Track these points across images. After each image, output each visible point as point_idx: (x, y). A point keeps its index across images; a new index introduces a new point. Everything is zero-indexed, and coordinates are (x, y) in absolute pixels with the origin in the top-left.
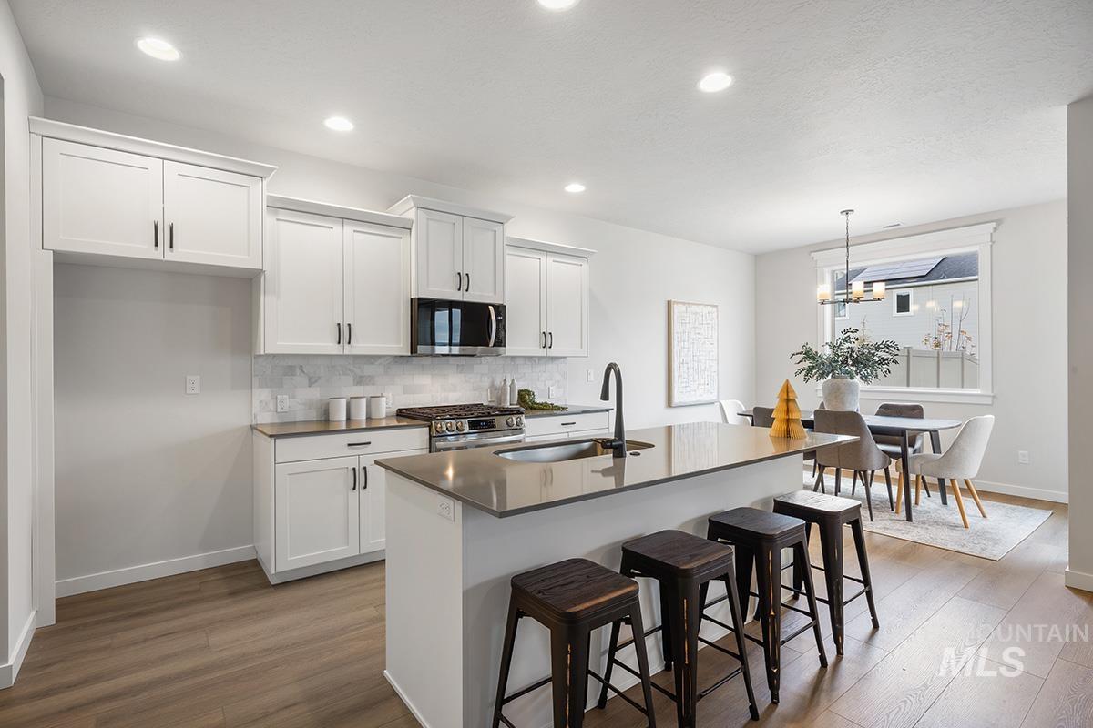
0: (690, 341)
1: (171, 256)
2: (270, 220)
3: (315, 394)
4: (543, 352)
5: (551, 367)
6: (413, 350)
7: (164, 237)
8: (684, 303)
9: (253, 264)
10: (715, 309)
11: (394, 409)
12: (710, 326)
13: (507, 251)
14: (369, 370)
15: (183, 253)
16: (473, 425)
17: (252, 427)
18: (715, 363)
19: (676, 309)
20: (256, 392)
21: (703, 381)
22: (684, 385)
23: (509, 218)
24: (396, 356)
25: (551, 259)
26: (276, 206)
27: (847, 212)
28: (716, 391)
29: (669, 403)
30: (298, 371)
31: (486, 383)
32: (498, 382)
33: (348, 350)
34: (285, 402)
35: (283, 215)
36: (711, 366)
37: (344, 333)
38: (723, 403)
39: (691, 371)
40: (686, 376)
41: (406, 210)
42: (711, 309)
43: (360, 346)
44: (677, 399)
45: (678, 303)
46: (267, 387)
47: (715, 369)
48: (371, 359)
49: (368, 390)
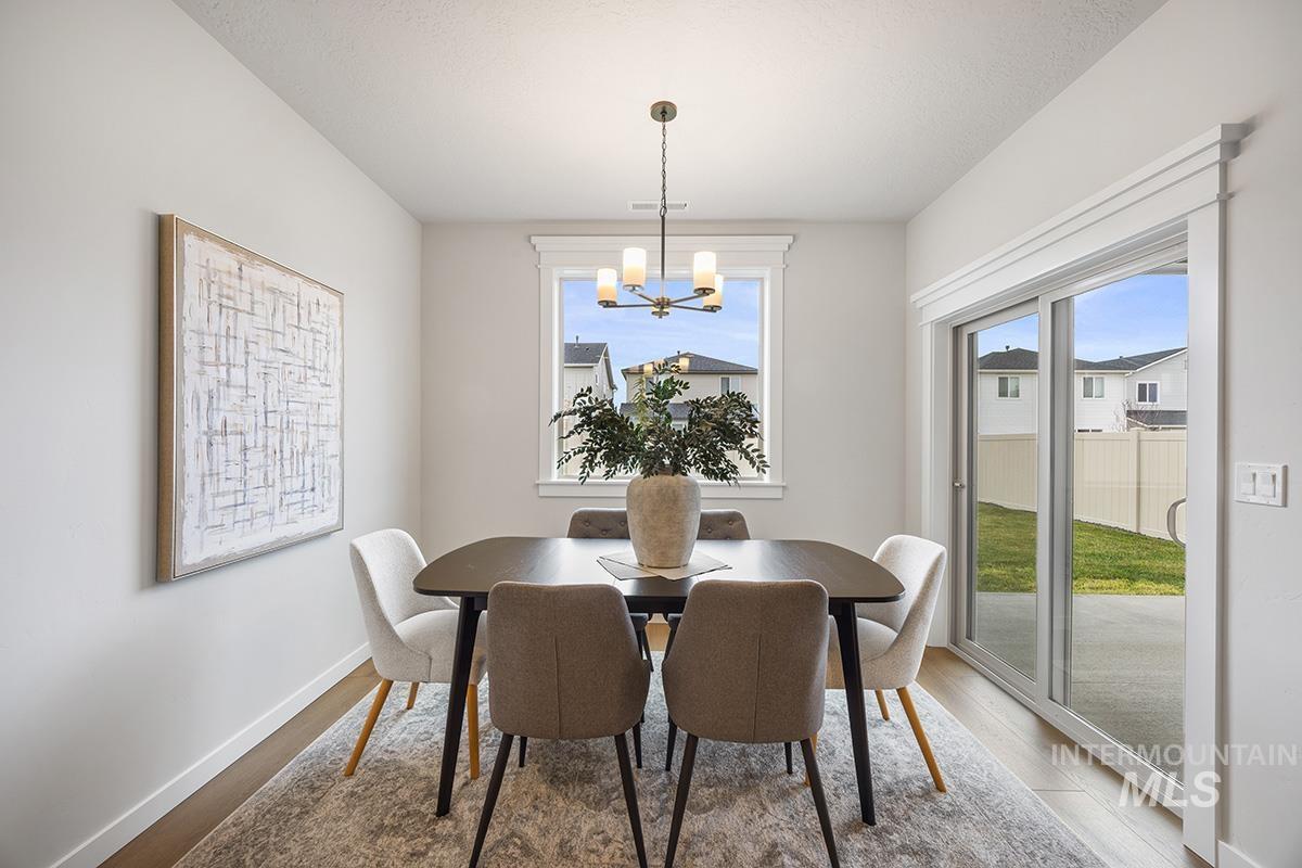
0: (254, 367)
8: (231, 247)
10: (335, 300)
12: (323, 338)
18: (334, 434)
19: (193, 255)
21: (297, 485)
22: (230, 500)
28: (336, 505)
29: (160, 566)
36: (322, 443)
38: (362, 544)
39: (255, 458)
40: (235, 471)
42: (325, 297)
44: (192, 548)
45: (202, 234)
47: (332, 447)
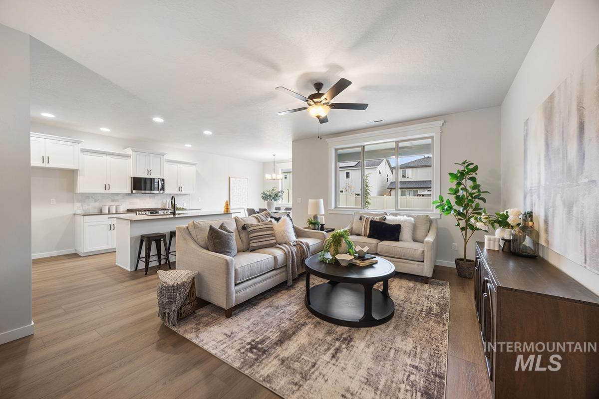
0: (237, 189)
1: (48, 166)
2: (81, 154)
3: (97, 205)
4: (179, 193)
5: (184, 197)
6: (132, 192)
7: (46, 160)
8: (235, 178)
9: (76, 168)
10: (247, 180)
11: (126, 209)
12: (245, 185)
13: (165, 163)
14: (116, 198)
15: (52, 165)
16: (151, 213)
17: (74, 214)
18: (247, 196)
20: (75, 203)
21: (242, 202)
22: (235, 203)
23: (165, 154)
24: (127, 194)
25: (182, 165)
26: (83, 151)
27: (274, 155)
28: (247, 204)
30: (91, 198)
31: (160, 201)
32: (164, 201)
33: (108, 192)
34: (86, 207)
35: (86, 153)
36: (245, 197)
37: (107, 187)
39: (237, 198)
40: (235, 200)
41: (129, 151)
42: (245, 180)
43: (112, 191)
45: (232, 178)
46: (79, 202)
47: (247, 198)
48: (118, 194)
49: (117, 204)
